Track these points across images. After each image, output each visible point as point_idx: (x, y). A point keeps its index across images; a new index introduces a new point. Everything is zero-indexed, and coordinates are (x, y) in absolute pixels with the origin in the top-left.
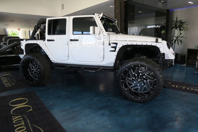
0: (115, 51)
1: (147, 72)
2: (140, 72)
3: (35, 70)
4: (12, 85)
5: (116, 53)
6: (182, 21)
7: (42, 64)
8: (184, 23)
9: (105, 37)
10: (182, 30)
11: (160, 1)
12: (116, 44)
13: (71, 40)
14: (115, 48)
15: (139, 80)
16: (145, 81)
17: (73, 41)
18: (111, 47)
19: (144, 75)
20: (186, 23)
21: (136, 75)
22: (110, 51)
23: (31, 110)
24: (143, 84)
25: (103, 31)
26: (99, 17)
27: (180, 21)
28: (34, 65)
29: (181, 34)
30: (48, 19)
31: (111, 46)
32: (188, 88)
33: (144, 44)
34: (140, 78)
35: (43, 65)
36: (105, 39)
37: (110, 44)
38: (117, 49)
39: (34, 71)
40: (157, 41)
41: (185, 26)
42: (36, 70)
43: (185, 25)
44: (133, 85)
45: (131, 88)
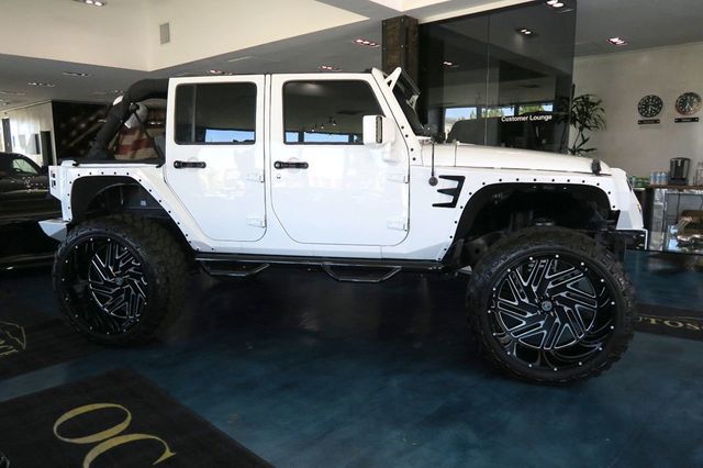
0: (453, 205)
1: (573, 276)
2: (547, 277)
3: (119, 281)
4: (18, 347)
5: (457, 213)
6: (591, 98)
7: (157, 259)
8: (594, 104)
9: (412, 155)
10: (589, 128)
11: (519, 31)
12: (461, 179)
13: (281, 165)
14: (455, 193)
15: (547, 305)
16: (566, 309)
17: (286, 170)
18: (440, 191)
19: (564, 288)
20: (601, 106)
21: (534, 289)
22: (434, 205)
23: (168, 454)
24: (557, 320)
25: (405, 132)
26: (389, 83)
27: (583, 97)
28: (115, 264)
29: (584, 141)
30: (173, 83)
31: (439, 186)
32: (667, 323)
33: (561, 179)
34: (549, 299)
35: (161, 263)
36: (412, 162)
37: (433, 182)
38: (464, 199)
39: (114, 286)
40: (596, 171)
41: (596, 113)
42: (124, 283)
43: (599, 112)
44: (524, 323)
45: (516, 334)
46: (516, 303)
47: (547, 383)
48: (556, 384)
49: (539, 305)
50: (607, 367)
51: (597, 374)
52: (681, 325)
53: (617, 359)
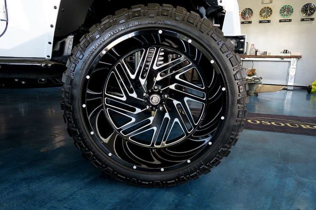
2: (155, 68)
15: (155, 99)
16: (175, 102)
19: (172, 79)
21: (143, 81)
34: (158, 92)
44: (134, 120)
45: (125, 132)
46: (124, 99)
47: (153, 185)
48: (163, 185)
49: (148, 99)
50: (217, 163)
51: (206, 171)
52: (258, 122)
53: (226, 154)
